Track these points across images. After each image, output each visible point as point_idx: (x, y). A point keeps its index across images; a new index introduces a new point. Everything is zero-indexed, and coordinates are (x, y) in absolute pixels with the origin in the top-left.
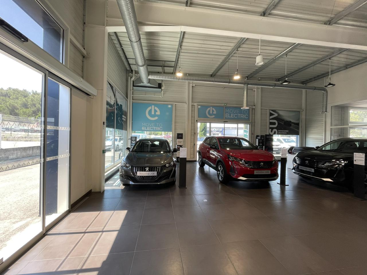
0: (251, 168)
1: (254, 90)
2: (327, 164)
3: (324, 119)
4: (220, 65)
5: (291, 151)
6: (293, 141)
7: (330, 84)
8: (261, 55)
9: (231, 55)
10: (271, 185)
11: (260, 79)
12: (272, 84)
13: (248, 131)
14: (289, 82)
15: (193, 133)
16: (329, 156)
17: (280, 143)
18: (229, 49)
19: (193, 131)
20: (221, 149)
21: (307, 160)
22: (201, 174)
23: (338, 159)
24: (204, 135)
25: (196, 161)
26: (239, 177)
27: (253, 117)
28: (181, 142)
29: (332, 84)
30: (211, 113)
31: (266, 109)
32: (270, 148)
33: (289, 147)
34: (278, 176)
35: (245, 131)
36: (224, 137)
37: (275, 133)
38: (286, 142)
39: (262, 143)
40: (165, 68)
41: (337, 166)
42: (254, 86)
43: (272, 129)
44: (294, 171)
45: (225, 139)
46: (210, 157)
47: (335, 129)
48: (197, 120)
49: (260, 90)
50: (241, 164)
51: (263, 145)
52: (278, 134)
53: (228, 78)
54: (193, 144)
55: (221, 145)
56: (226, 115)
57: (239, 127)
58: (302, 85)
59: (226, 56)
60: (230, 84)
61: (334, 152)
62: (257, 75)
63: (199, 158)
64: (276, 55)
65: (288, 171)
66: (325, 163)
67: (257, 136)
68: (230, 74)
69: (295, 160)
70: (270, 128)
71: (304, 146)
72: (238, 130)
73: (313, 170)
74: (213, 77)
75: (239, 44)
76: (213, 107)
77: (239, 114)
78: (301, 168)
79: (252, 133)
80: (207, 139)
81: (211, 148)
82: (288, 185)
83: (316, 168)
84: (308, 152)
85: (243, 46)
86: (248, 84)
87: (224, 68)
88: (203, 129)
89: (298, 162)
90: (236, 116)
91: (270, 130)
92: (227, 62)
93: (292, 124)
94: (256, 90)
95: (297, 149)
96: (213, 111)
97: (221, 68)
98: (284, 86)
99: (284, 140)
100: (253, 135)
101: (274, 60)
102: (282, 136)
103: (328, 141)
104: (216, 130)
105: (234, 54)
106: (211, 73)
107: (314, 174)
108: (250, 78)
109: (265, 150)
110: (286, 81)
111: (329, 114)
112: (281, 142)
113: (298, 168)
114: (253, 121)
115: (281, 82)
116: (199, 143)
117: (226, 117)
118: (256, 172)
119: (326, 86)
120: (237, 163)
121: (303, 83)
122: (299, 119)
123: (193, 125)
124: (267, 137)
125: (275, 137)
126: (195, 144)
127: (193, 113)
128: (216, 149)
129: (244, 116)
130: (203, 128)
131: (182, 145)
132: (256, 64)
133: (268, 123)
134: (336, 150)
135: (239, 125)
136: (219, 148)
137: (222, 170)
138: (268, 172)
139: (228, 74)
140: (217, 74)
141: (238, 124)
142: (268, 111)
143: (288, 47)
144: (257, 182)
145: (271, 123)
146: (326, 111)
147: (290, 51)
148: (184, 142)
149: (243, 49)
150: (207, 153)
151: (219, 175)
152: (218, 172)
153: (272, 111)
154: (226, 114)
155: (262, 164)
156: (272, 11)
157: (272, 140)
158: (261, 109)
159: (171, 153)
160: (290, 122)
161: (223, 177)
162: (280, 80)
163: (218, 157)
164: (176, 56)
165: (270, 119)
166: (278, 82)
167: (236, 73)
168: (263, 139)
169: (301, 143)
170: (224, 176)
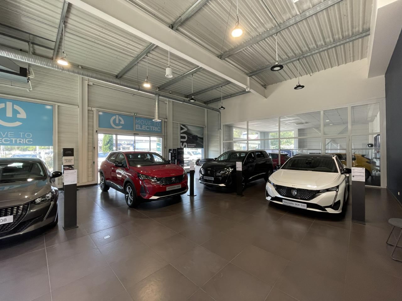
0: (163, 185)
1: (165, 102)
2: (222, 172)
3: (219, 135)
4: (126, 66)
5: (198, 162)
6: (199, 153)
7: (222, 107)
8: (170, 68)
9: (141, 59)
10: (183, 198)
11: (171, 92)
12: (181, 100)
13: (161, 144)
14: (195, 100)
15: (91, 148)
16: (223, 165)
17: (189, 155)
18: (137, 51)
19: (91, 145)
20: (130, 167)
21: (209, 170)
22: (103, 201)
23: (228, 168)
24: (109, 150)
25: (96, 184)
26: (151, 197)
27: (166, 131)
28: (70, 161)
29: (223, 108)
30: (117, 122)
31: (178, 123)
32: (181, 162)
33: (197, 159)
34: (188, 189)
35: (158, 144)
36: (134, 152)
37: (185, 147)
38: (194, 154)
39: (175, 156)
40: (36, 47)
41: (227, 173)
42: (165, 98)
43: (183, 142)
44: (200, 181)
45: (135, 154)
46: (116, 177)
47: (226, 143)
48: (97, 131)
49: (171, 104)
50: (153, 182)
51: (175, 159)
52: (188, 147)
53: (137, 84)
54: (91, 162)
55: (130, 162)
56: (136, 127)
57: (151, 140)
58: (204, 104)
59: (134, 58)
60: (139, 91)
61: (225, 162)
62: (168, 88)
63: (102, 180)
64: (184, 72)
65: (196, 181)
66: (220, 172)
67: (170, 150)
68: (138, 80)
69: (200, 172)
70: (181, 142)
71: (207, 158)
72: (151, 143)
73: (213, 179)
74: (118, 79)
75: (148, 49)
76: (120, 115)
77: (151, 126)
78: (205, 178)
79: (165, 147)
80: (111, 155)
81: (117, 167)
82: (196, 195)
83: (215, 176)
84: (210, 163)
85: (153, 53)
86: (159, 95)
87: (132, 71)
88: (108, 142)
89: (203, 173)
90: (148, 128)
91: (181, 143)
92: (135, 65)
93: (198, 139)
94: (167, 102)
95: (202, 161)
96: (120, 121)
97: (128, 70)
98: (192, 103)
99: (193, 152)
100: (166, 149)
101: (183, 77)
102: (191, 149)
103: (222, 153)
104: (126, 143)
105: (143, 58)
106: (116, 74)
107: (214, 182)
108: (162, 89)
109: (177, 164)
110: (192, 99)
111: (222, 131)
112: (191, 155)
113: (203, 178)
114: (166, 134)
115: (189, 99)
116: (101, 161)
117: (136, 128)
118: (168, 189)
119: (220, 109)
120: (149, 182)
121: (205, 103)
122: (203, 135)
123: (91, 137)
124: (179, 151)
125: (186, 151)
126: (94, 162)
127: (91, 120)
128: (123, 167)
129: (156, 129)
130: (108, 140)
131: (73, 165)
132: (166, 76)
133: (179, 137)
134: (226, 160)
135: (151, 137)
136: (126, 166)
137: (131, 191)
138: (179, 186)
139: (137, 80)
140: (124, 76)
141: (149, 137)
142: (179, 125)
143: (193, 67)
144: (169, 198)
145: (182, 137)
146: (220, 129)
147: (195, 72)
148: (77, 160)
149: (153, 56)
150: (112, 172)
151: (128, 198)
152: (127, 195)
153: (183, 125)
154: (136, 125)
155: (174, 179)
156: (179, 27)
157: (183, 153)
158: (173, 123)
159: (48, 179)
160: (197, 136)
161: (132, 199)
162: (188, 96)
163: (126, 177)
164: (57, 34)
165: (181, 133)
166: (186, 99)
167: (146, 80)
168: (175, 152)
169: (205, 155)
170: (134, 199)
